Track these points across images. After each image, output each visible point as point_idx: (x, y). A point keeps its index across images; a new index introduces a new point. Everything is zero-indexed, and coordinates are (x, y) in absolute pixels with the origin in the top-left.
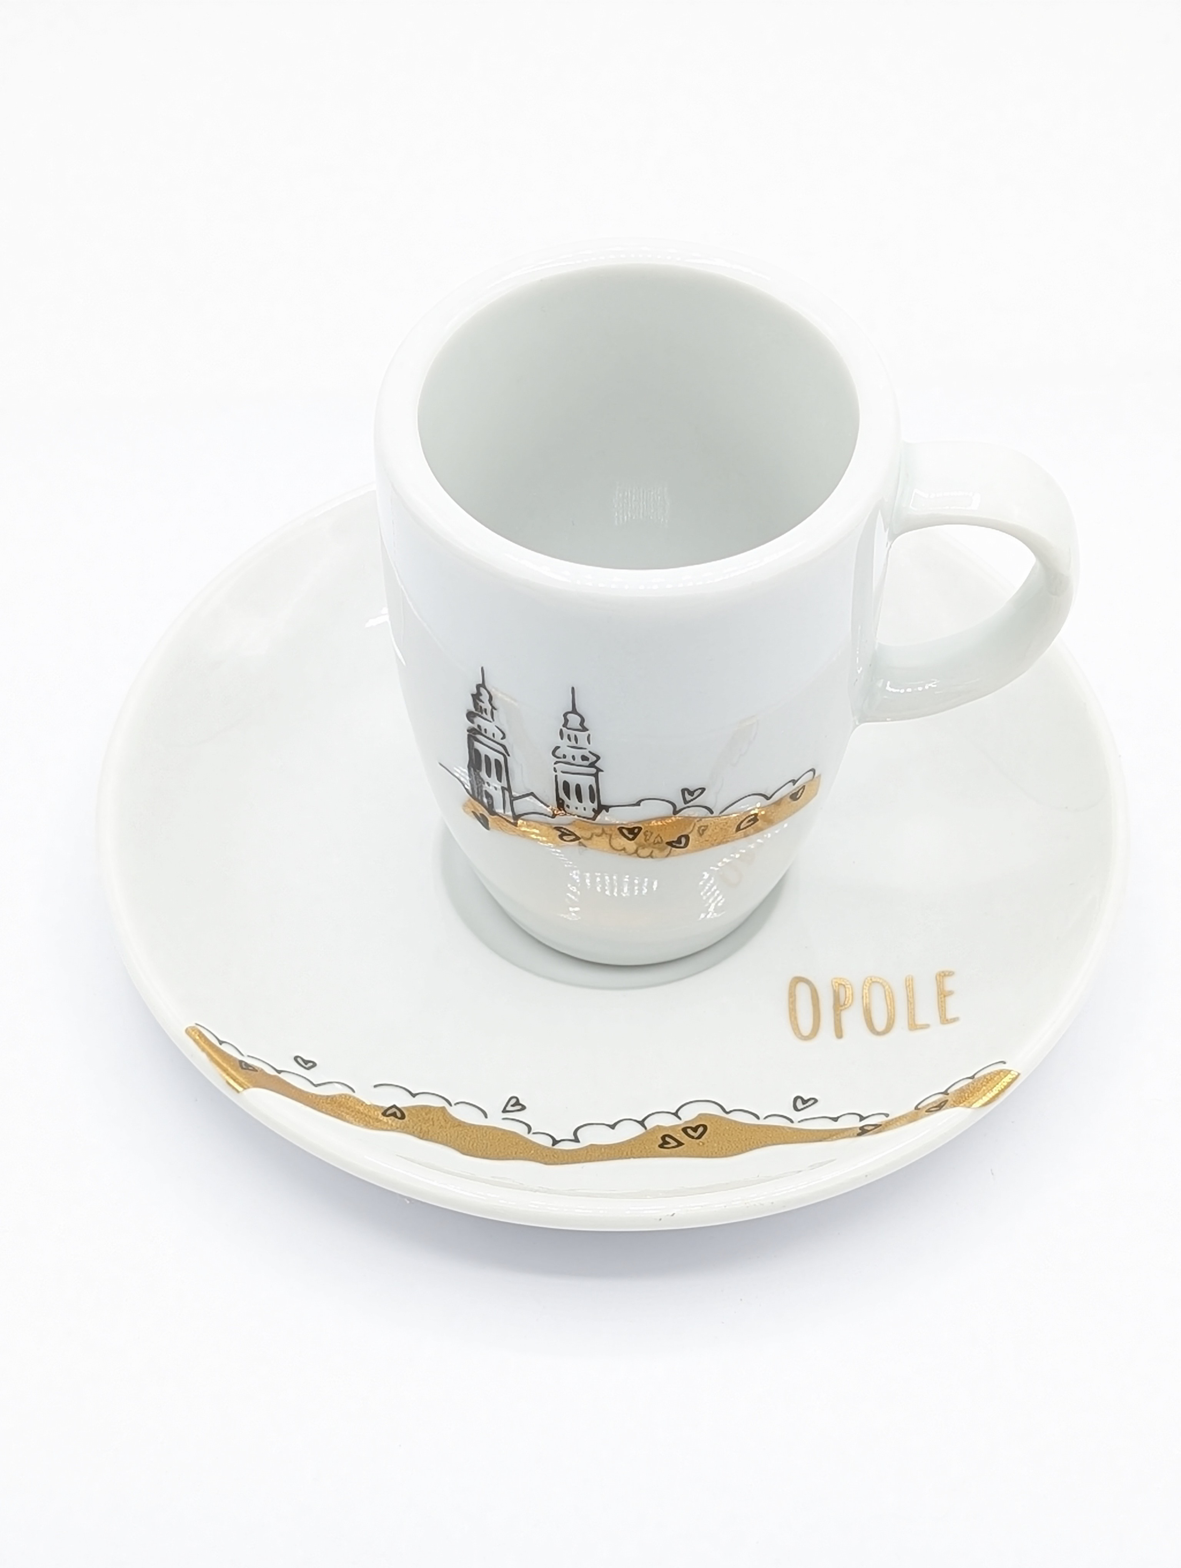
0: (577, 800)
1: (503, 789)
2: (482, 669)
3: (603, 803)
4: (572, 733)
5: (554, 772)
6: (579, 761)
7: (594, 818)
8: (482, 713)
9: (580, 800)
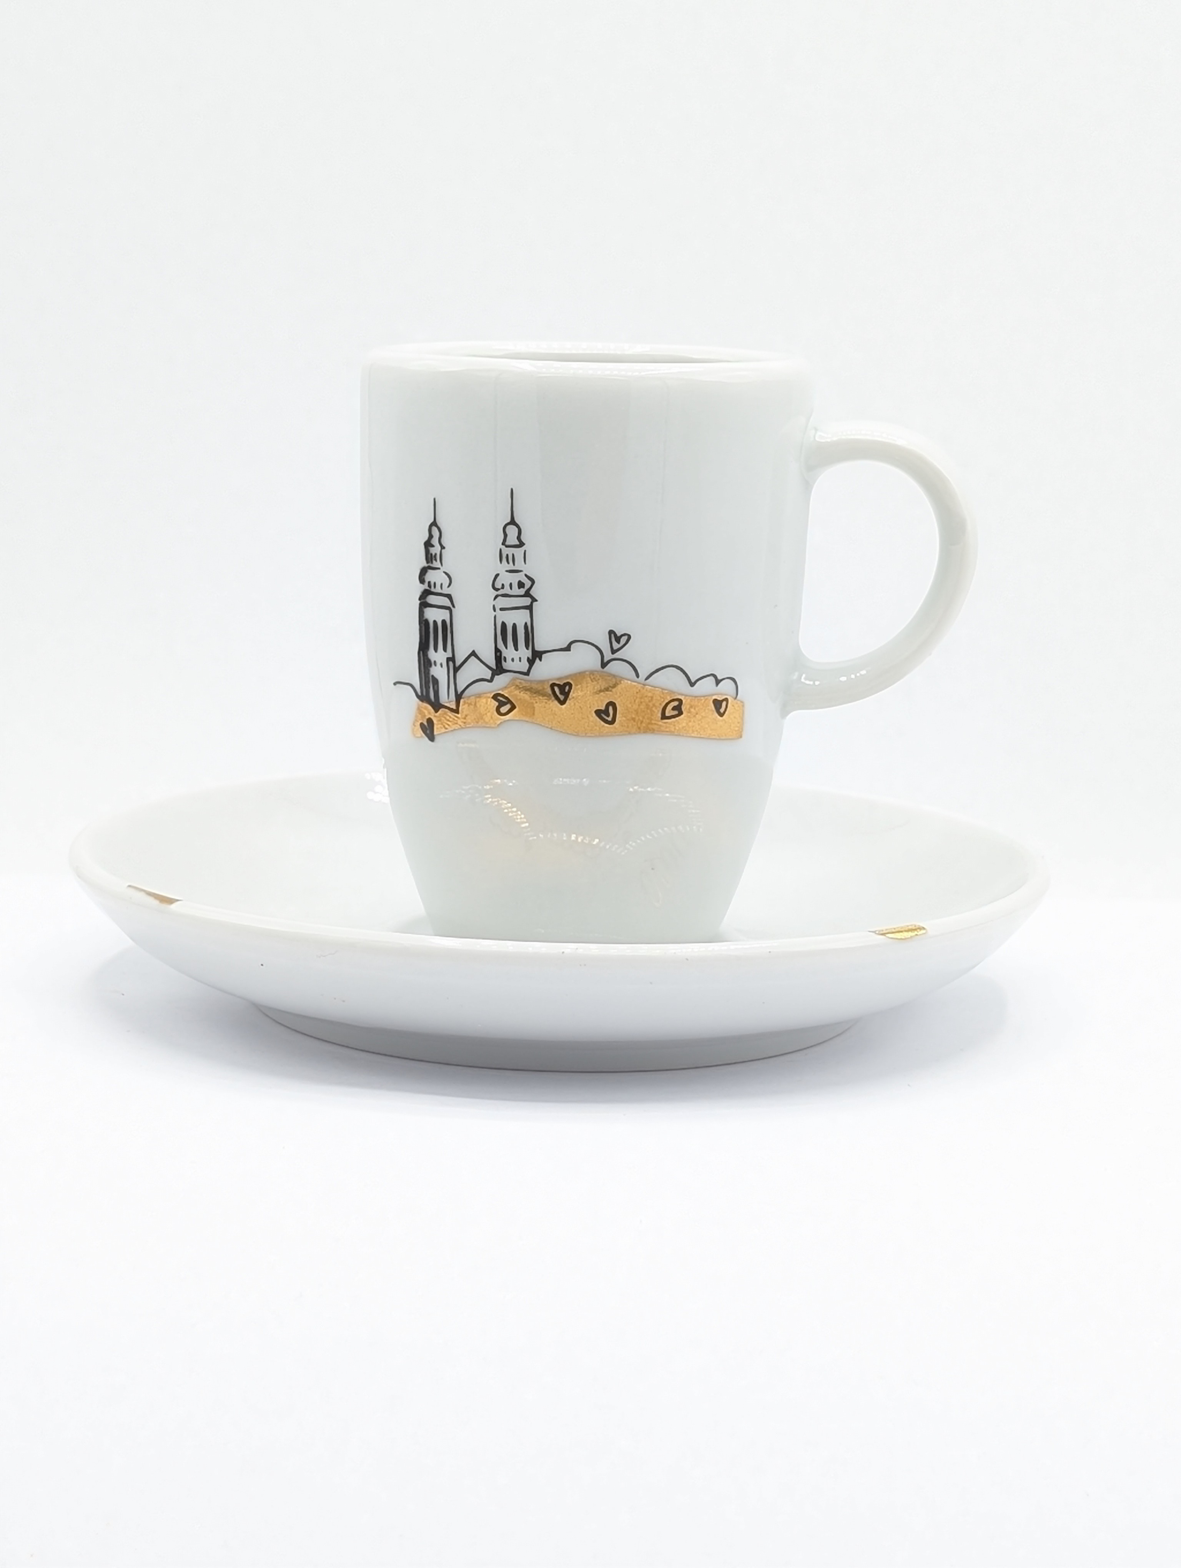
0: (513, 648)
1: (448, 659)
2: (435, 499)
3: (537, 649)
4: (510, 551)
5: (493, 611)
6: (516, 591)
7: (527, 673)
8: (432, 563)
9: (516, 649)
